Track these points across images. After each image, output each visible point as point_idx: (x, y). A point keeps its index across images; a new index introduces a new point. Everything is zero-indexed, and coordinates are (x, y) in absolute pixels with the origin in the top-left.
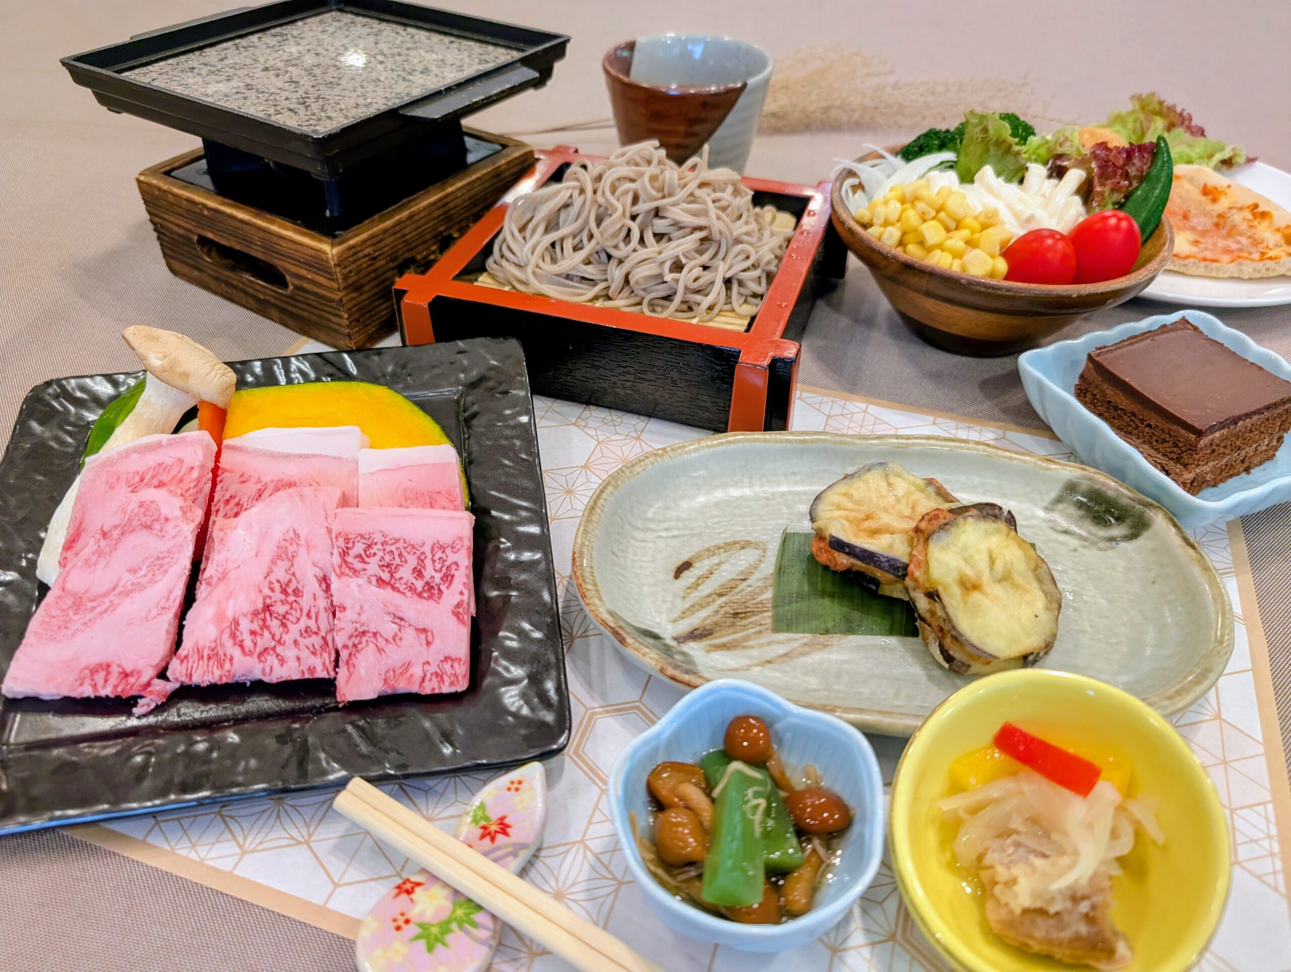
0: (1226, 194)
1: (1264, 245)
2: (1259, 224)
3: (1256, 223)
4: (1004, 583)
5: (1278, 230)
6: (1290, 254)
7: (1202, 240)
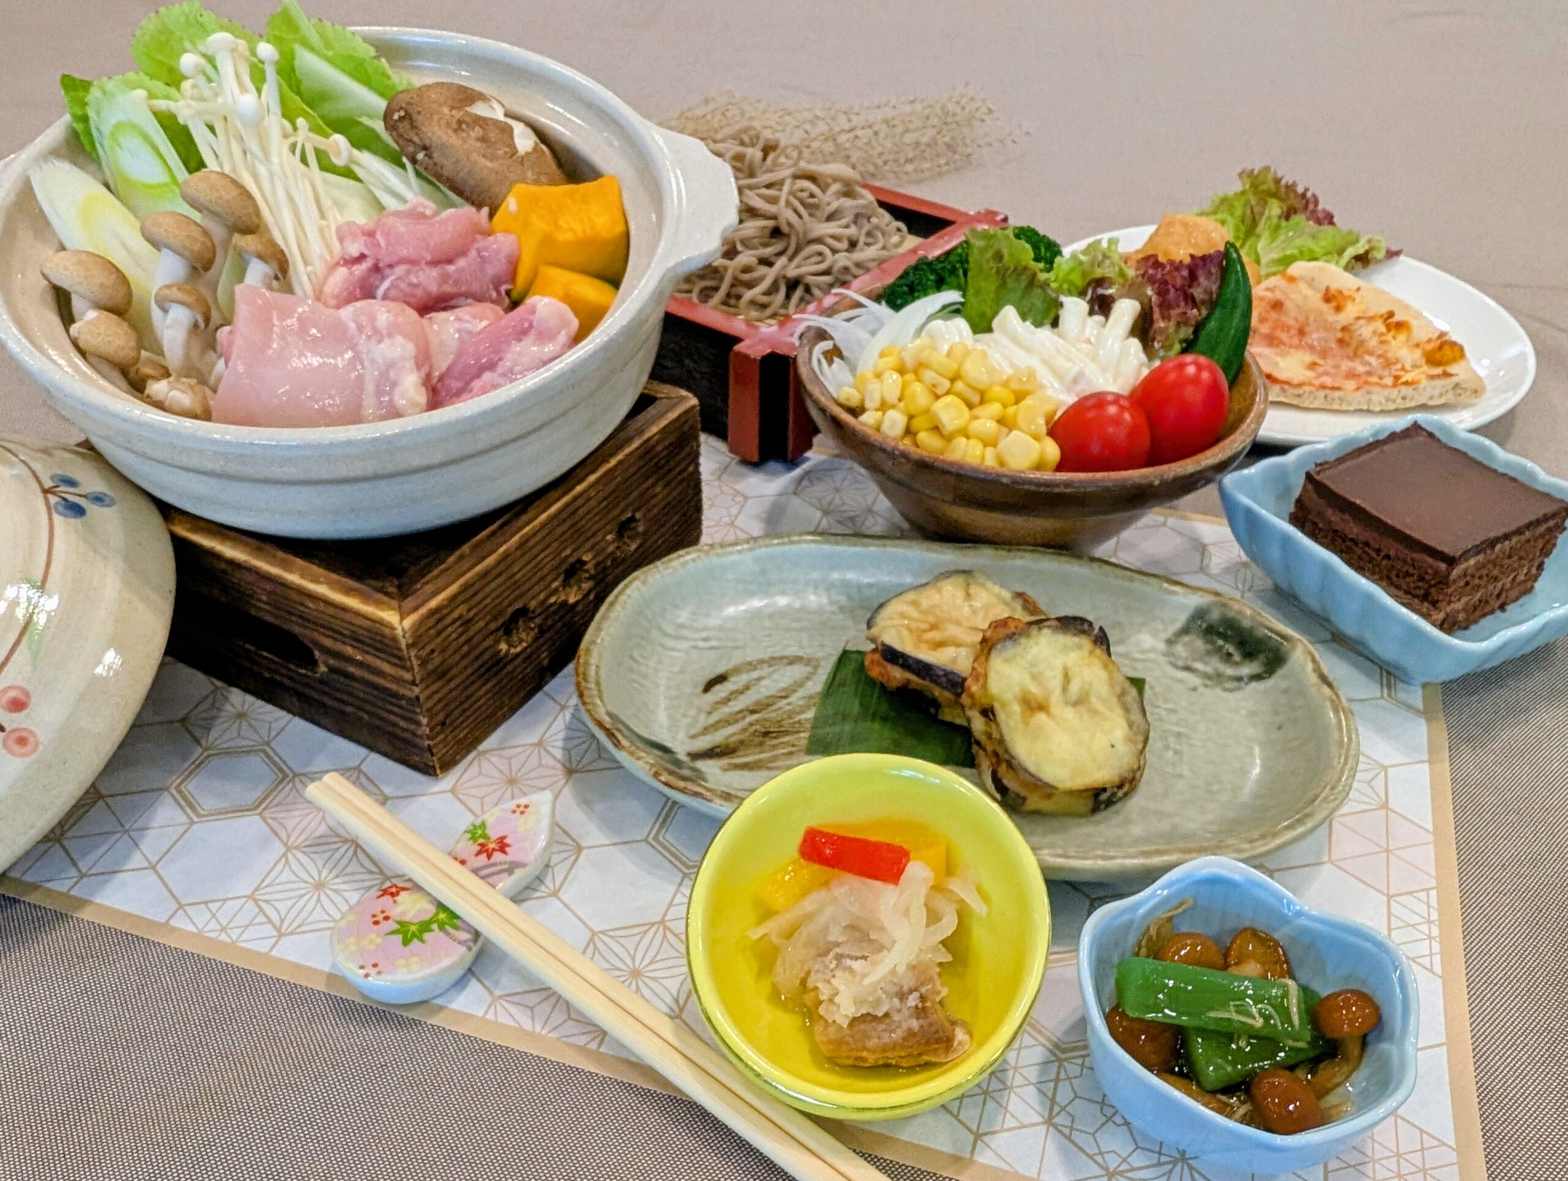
0: (1355, 300)
1: (1398, 366)
2: (1393, 337)
3: (1389, 337)
4: (1079, 707)
5: (1417, 345)
6: (1432, 377)
7: (1321, 362)
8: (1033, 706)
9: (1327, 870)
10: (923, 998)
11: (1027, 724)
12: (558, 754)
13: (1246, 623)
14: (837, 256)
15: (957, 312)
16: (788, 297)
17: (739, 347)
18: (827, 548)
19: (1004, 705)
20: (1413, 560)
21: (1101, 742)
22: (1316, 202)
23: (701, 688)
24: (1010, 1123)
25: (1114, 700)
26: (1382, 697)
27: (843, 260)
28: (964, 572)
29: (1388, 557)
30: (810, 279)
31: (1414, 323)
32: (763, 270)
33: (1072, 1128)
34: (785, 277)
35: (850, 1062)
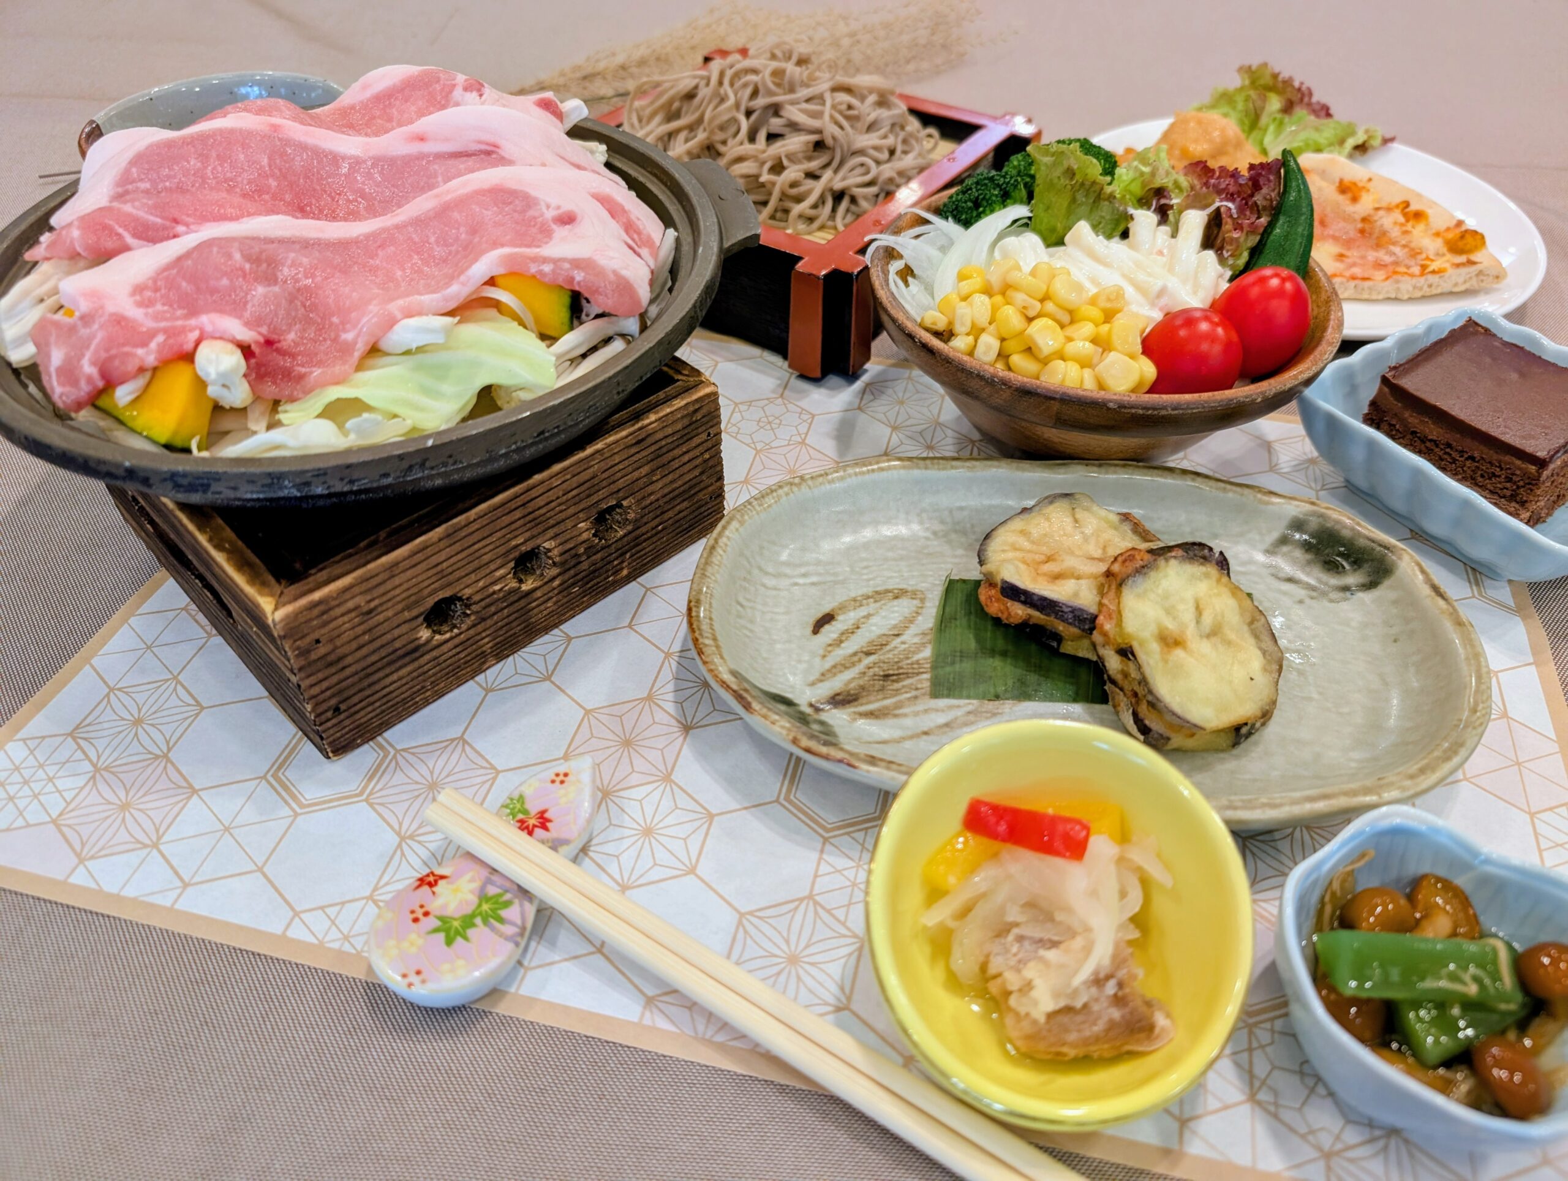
0: (1368, 191)
1: (1424, 256)
2: (1413, 227)
3: (1409, 227)
4: (1214, 639)
5: (1437, 234)
6: (1458, 265)
7: (1348, 253)
8: (1170, 642)
9: (1465, 790)
10: (1120, 985)
11: (1166, 662)
12: (670, 707)
13: (1346, 533)
14: (882, 167)
15: (1026, 225)
16: (834, 210)
17: (800, 267)
18: (917, 473)
19: (1142, 644)
20: (1500, 462)
21: (1239, 674)
22: (1310, 94)
23: (810, 629)
24: (1212, 1104)
25: (1246, 628)
26: (1474, 597)
27: (888, 171)
28: (1066, 495)
29: (1472, 458)
30: (857, 191)
31: (1430, 212)
32: (810, 183)
33: (1276, 1104)
34: (831, 190)
35: (1049, 1057)
